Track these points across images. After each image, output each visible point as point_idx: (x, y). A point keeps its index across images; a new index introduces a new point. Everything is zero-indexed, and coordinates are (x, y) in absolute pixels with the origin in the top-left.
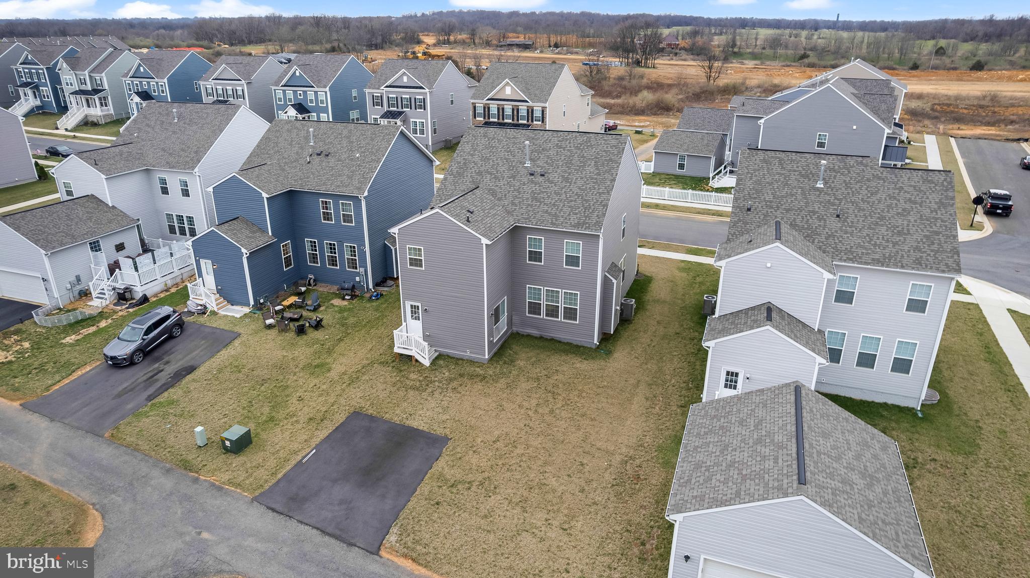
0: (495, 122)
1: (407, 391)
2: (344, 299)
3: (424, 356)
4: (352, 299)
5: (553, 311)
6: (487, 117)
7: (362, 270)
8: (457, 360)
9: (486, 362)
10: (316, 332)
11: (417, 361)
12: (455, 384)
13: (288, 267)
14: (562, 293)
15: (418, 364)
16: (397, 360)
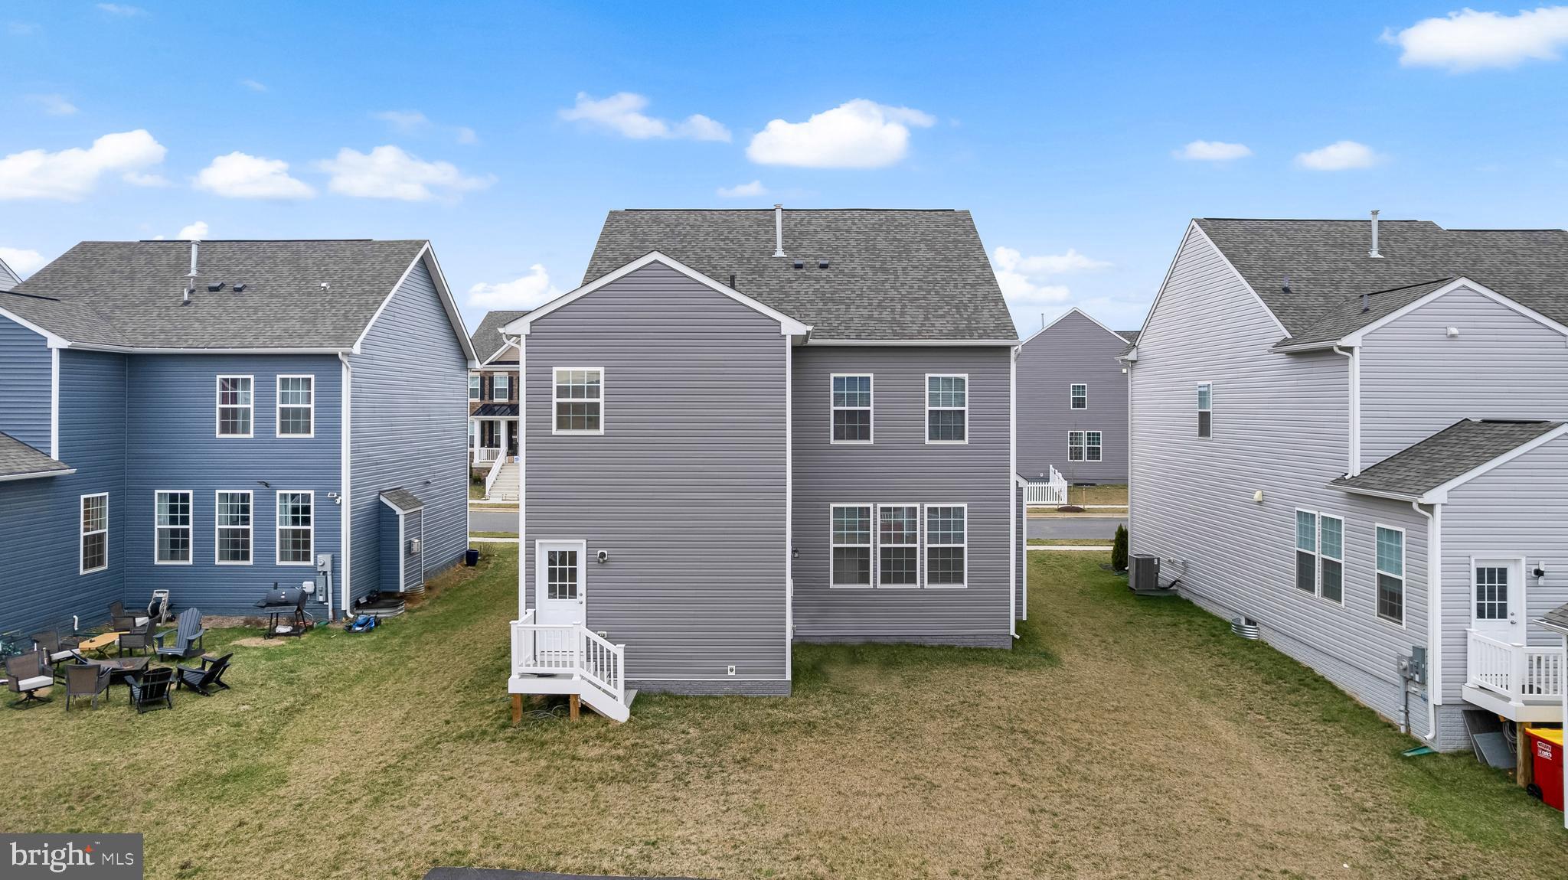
0: (502, 405)
1: (592, 787)
2: (271, 634)
3: (610, 689)
4: (296, 632)
5: (898, 564)
6: (487, 397)
7: (325, 559)
8: (704, 702)
9: (787, 693)
10: (204, 701)
11: (586, 710)
12: (734, 750)
13: (93, 566)
14: (922, 512)
15: (589, 719)
16: (517, 720)
